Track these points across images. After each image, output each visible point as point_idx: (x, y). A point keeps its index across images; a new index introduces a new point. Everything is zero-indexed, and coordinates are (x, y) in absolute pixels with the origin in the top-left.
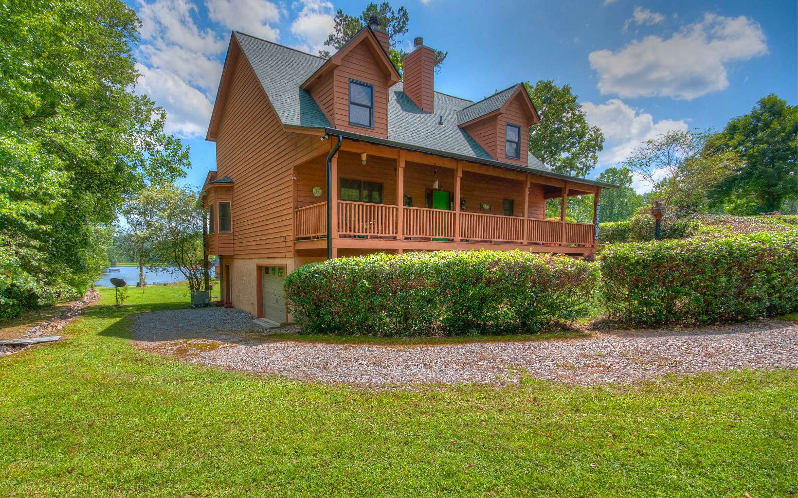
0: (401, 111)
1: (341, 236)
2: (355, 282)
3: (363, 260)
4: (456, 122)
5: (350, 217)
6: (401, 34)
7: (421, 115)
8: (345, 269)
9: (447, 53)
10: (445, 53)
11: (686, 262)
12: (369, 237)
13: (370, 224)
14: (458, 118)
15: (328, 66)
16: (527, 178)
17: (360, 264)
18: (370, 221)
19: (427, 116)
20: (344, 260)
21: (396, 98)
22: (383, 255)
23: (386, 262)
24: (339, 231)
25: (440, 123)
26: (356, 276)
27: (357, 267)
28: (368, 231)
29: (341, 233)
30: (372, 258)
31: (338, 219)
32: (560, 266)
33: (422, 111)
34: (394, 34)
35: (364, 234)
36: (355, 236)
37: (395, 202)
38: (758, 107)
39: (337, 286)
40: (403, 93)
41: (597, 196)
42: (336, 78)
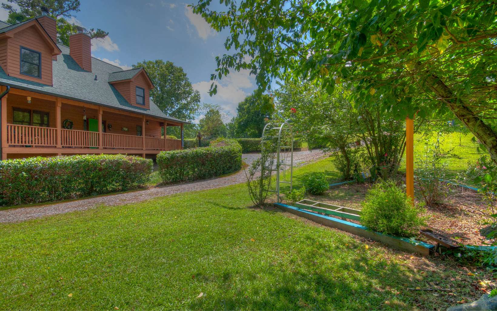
0: (66, 68)
1: (10, 146)
2: (17, 174)
3: (23, 161)
4: (107, 80)
5: (18, 134)
6: (75, 11)
7: (82, 73)
8: (10, 166)
9: (108, 33)
10: (107, 33)
11: (182, 158)
12: (34, 146)
13: (35, 139)
14: (109, 78)
15: (3, 36)
16: (143, 117)
17: (21, 163)
18: (35, 136)
19: (85, 74)
20: (10, 161)
21: (63, 59)
22: (39, 158)
23: (40, 162)
24: (8, 143)
25: (96, 79)
26: (17, 170)
27: (19, 165)
28: (33, 142)
29: (10, 144)
30: (31, 159)
31: (8, 135)
32: (134, 161)
33: (83, 70)
34: (69, 10)
35: (30, 144)
36: (23, 146)
37: (55, 126)
38: (254, 93)
39: (4, 177)
40: (70, 56)
41: (182, 127)
42: (9, 44)
